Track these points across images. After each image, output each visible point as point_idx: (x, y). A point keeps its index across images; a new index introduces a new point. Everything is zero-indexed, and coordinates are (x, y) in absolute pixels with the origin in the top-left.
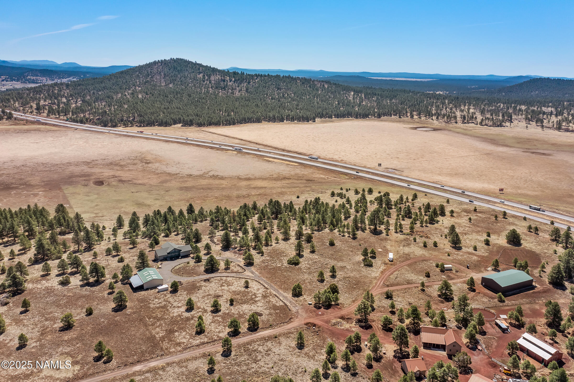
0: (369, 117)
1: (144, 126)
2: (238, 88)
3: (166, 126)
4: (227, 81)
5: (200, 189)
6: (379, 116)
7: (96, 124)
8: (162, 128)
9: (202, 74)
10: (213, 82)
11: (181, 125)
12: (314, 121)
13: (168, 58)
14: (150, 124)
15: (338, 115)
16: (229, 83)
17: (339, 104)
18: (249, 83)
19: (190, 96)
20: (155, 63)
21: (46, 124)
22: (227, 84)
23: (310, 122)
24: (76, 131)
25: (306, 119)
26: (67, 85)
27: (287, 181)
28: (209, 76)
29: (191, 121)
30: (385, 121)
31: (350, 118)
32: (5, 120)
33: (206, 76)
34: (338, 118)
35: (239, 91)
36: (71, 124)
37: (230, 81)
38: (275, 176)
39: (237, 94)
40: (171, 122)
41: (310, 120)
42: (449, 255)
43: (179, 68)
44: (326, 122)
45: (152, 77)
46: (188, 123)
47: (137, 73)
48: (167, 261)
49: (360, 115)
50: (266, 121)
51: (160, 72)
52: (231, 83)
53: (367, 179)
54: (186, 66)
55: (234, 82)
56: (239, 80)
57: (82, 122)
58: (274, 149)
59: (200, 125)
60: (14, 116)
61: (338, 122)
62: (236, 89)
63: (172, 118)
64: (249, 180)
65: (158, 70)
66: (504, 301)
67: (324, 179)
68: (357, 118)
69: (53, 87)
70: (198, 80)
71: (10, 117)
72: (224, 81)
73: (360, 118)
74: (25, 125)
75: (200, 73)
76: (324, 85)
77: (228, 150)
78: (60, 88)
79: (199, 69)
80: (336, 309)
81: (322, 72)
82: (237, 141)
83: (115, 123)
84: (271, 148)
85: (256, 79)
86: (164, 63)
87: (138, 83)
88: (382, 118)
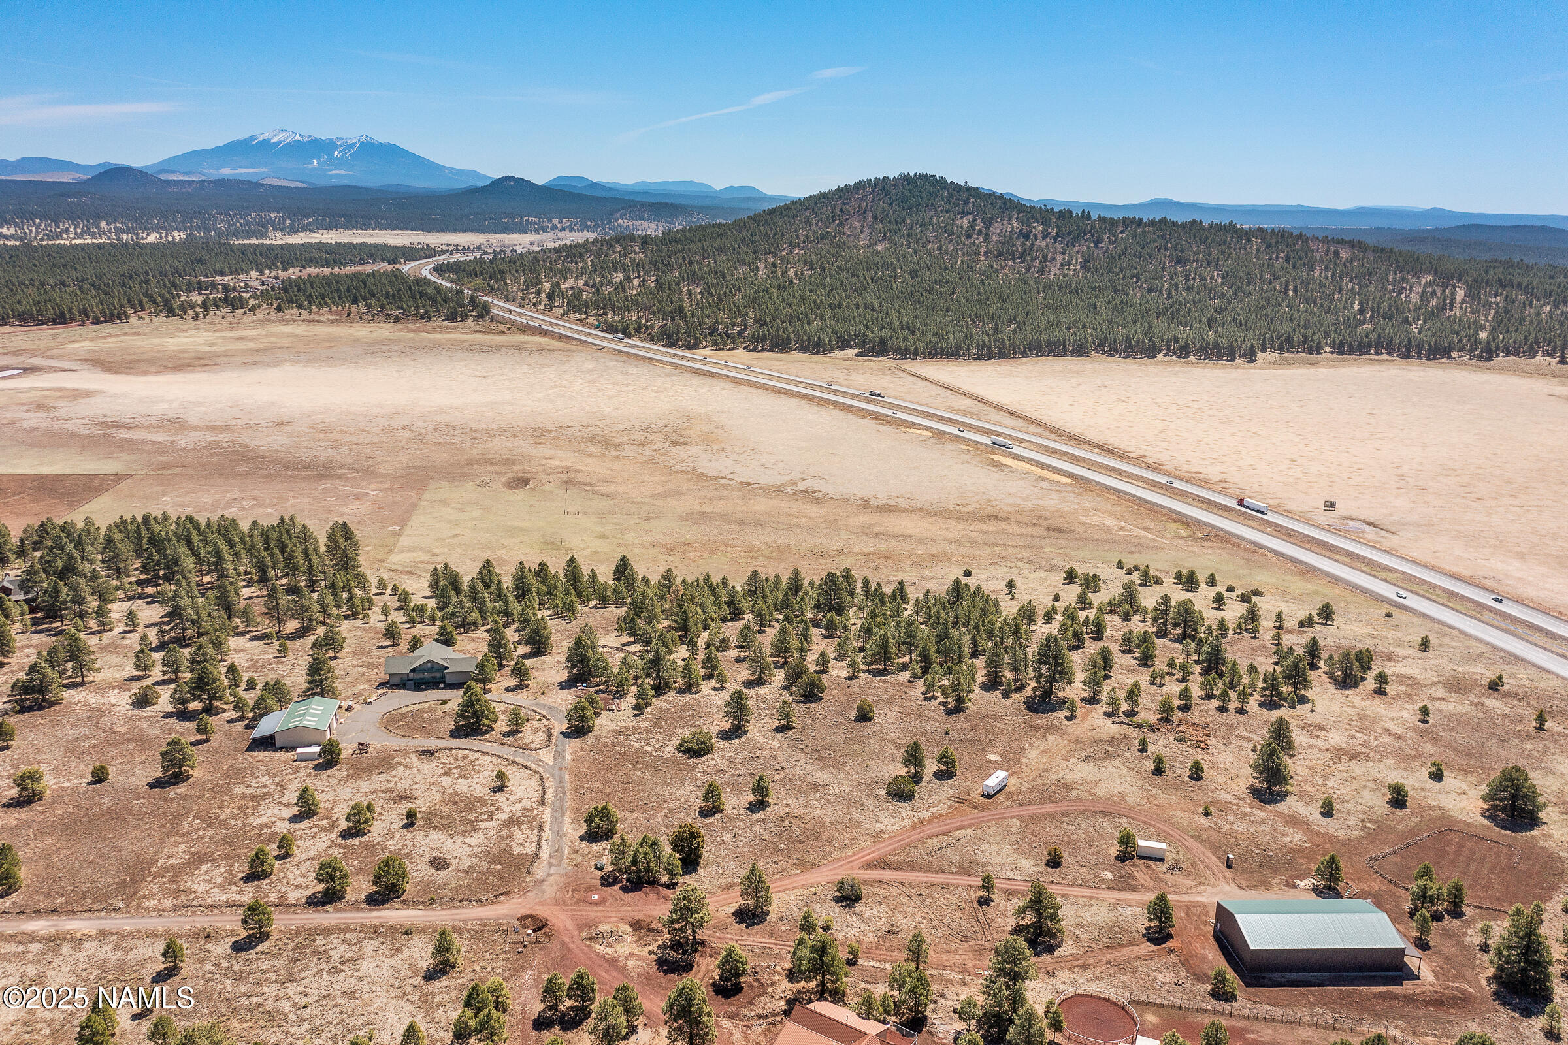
0: (1450, 357)
1: (762, 350)
2: (1060, 258)
3: (818, 353)
4: (1035, 236)
5: (733, 522)
6: (1488, 354)
7: (652, 340)
8: (806, 356)
9: (970, 217)
10: (995, 239)
11: (856, 351)
12: (1252, 361)
13: (893, 174)
14: (780, 345)
15: (1342, 344)
16: (1037, 243)
17: (1361, 311)
18: (1098, 242)
19: (913, 274)
20: (859, 186)
21: (546, 333)
22: (1033, 244)
23: (1238, 361)
24: (600, 354)
25: (1226, 353)
26: (645, 241)
27: (992, 526)
28: (988, 223)
29: (883, 342)
30: (1501, 370)
31: (1385, 356)
32: (471, 319)
33: (979, 221)
34: (1341, 353)
35: (1062, 265)
36: (599, 337)
37: (1044, 238)
38: (972, 507)
39: (1054, 272)
40: (830, 341)
41: (1241, 356)
42: (1207, 814)
43: (913, 201)
44: (1289, 364)
45: (840, 224)
46: (875, 348)
47: (808, 213)
48: (405, 689)
49: (1420, 348)
50: (1104, 352)
51: (865, 211)
52: (1043, 244)
53: (1243, 543)
54: (933, 195)
55: (1055, 240)
56: (1069, 233)
57: (625, 332)
58: (1047, 433)
59: (905, 354)
60: (494, 311)
61: (1331, 367)
62: (1053, 259)
63: (836, 333)
64: (890, 511)
65: (860, 206)
66: (1230, 997)
67: (1108, 529)
68: (1406, 356)
69: (611, 245)
70: (953, 234)
71: (483, 312)
72: (1027, 237)
73: (1419, 358)
74: (503, 333)
75: (964, 213)
76: (1337, 254)
77: (911, 425)
78: (625, 249)
79: (966, 202)
80: (653, 897)
81: (1437, 213)
82: (966, 403)
83: (695, 338)
84: (1039, 430)
85: (1122, 232)
86: (881, 186)
87: (802, 239)
88: (1496, 361)
